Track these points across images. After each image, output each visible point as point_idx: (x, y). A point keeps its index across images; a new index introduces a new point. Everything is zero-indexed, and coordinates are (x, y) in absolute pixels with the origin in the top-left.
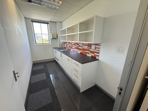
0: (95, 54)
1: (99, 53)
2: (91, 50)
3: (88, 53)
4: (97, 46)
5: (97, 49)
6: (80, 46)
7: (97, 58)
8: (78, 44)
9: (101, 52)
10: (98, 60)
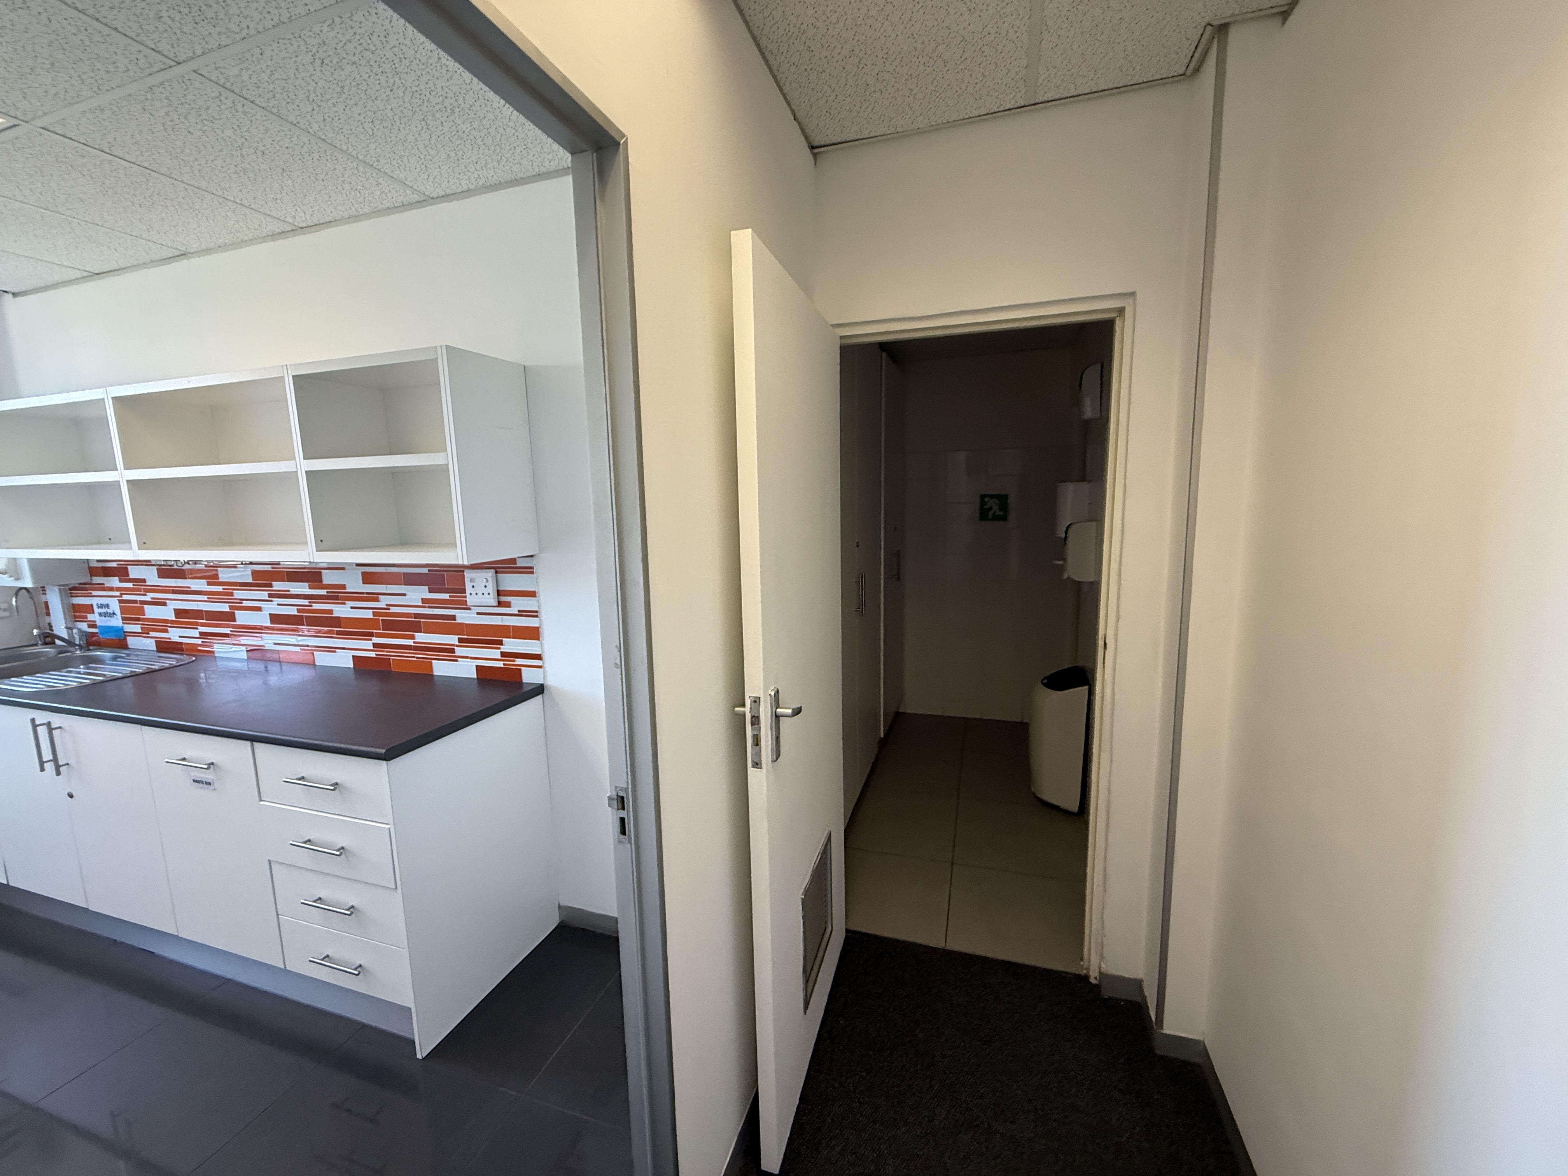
0: (511, 645)
1: (533, 634)
2: (463, 617)
3: (447, 652)
4: (512, 582)
5: (518, 604)
6: (338, 594)
7: (530, 676)
8: (312, 575)
9: (547, 623)
10: (539, 690)
